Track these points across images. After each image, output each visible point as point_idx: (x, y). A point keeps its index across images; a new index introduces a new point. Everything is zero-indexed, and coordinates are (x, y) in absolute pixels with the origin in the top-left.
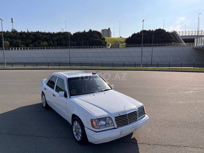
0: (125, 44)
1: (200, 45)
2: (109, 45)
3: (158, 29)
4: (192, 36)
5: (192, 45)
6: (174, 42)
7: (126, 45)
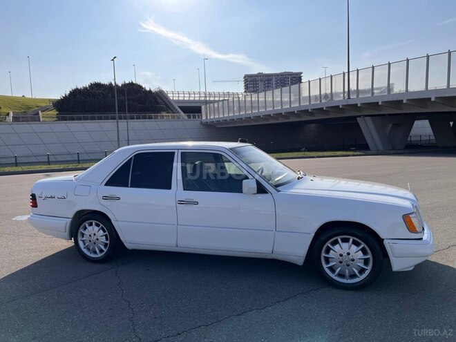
0: (54, 112)
1: (212, 117)
2: (8, 114)
3: (127, 82)
4: (194, 101)
5: (199, 118)
6: (163, 110)
7: (57, 114)
